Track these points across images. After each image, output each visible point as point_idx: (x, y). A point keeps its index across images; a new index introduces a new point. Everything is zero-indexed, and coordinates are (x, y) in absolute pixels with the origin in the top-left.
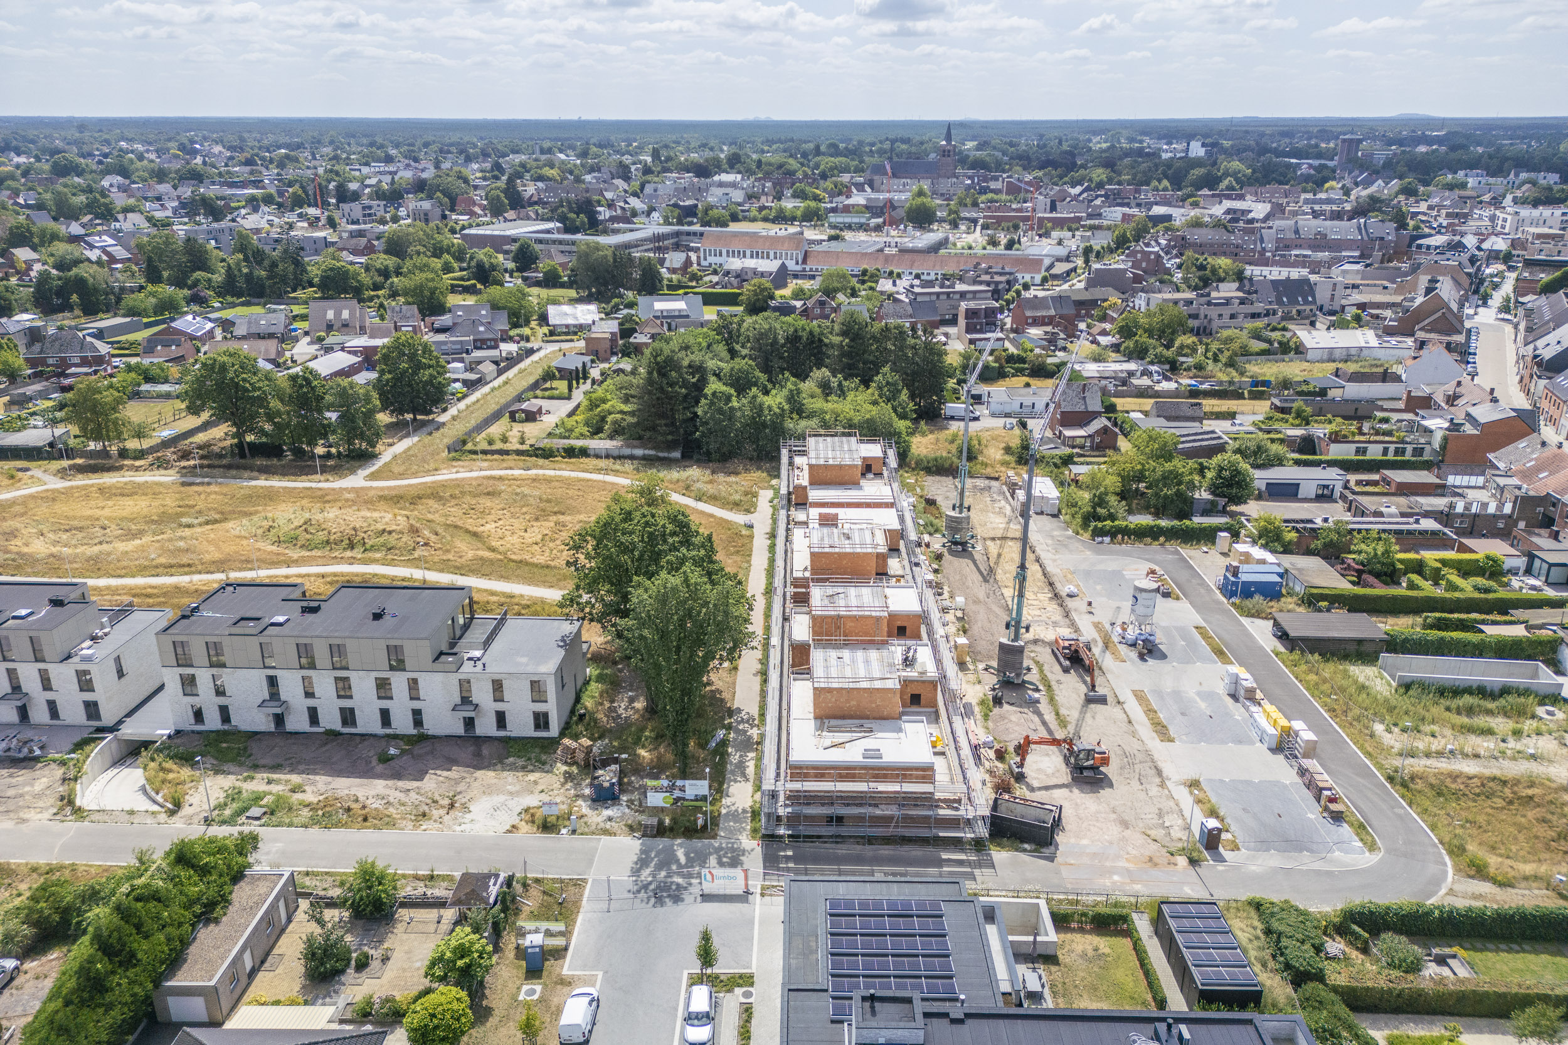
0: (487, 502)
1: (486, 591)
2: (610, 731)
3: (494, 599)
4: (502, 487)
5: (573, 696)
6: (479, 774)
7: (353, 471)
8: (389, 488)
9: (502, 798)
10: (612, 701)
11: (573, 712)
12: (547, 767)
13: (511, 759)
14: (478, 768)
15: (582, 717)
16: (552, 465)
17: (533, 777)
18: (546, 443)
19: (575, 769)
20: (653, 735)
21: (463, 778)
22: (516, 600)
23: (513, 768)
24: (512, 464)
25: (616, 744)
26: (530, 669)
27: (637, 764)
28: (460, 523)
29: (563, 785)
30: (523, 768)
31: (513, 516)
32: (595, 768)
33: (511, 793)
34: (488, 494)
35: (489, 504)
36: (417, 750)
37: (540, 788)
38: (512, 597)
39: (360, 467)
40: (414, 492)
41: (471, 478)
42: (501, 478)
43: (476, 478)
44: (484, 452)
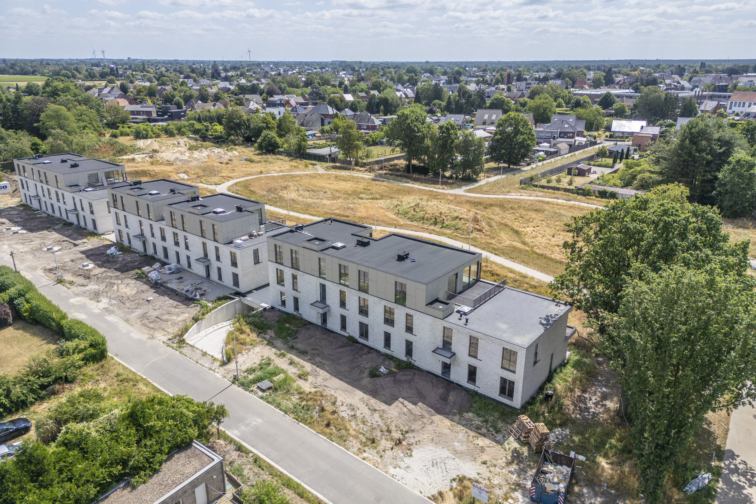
0: (533, 215)
1: (508, 268)
2: (574, 422)
3: (512, 275)
4: (547, 207)
5: (546, 374)
6: (438, 418)
7: (460, 187)
8: (475, 198)
9: (445, 453)
10: (584, 391)
11: (541, 389)
12: (499, 437)
13: (470, 415)
14: (439, 411)
15: (548, 397)
16: (587, 201)
17: (483, 442)
18: (588, 187)
19: (525, 451)
20: (620, 445)
21: (423, 417)
22: (527, 280)
23: (468, 425)
24: (559, 196)
25: (576, 439)
26: (506, 337)
27: (594, 474)
28: (509, 224)
29: (509, 463)
30: (477, 429)
31: (548, 226)
32: (545, 460)
33: (455, 452)
34: (536, 210)
35: (534, 216)
36: (401, 376)
37: (485, 457)
38: (525, 277)
39: (465, 185)
40: (489, 202)
41: (529, 200)
42: (548, 203)
43: (532, 200)
44: (543, 187)
